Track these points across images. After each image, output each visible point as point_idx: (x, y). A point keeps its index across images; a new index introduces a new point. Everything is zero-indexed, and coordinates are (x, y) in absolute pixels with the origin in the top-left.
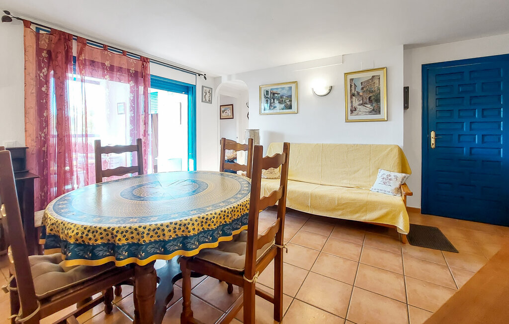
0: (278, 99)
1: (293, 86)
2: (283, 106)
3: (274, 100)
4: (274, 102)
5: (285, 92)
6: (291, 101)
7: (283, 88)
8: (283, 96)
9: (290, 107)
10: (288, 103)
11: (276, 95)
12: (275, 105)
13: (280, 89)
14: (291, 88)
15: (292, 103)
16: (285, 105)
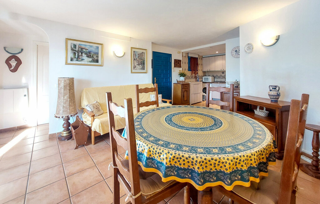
0: (86, 54)
1: (100, 46)
2: (90, 59)
3: (82, 53)
4: (82, 55)
5: (93, 49)
6: (97, 57)
7: (91, 46)
8: (91, 52)
9: (97, 61)
10: (95, 58)
11: (84, 50)
12: (83, 58)
13: (89, 47)
14: (98, 48)
15: (99, 58)
16: (92, 59)
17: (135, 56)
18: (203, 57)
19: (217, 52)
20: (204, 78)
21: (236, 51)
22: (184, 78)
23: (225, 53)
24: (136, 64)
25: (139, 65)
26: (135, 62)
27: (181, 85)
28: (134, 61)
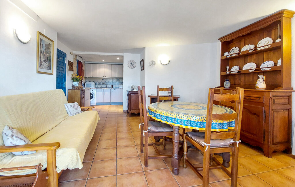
17: (41, 47)
18: (85, 62)
19: (103, 61)
20: (87, 84)
21: (131, 63)
22: (78, 83)
23: (123, 63)
24: (43, 59)
25: (45, 61)
26: (41, 57)
27: (80, 91)
28: (40, 54)
